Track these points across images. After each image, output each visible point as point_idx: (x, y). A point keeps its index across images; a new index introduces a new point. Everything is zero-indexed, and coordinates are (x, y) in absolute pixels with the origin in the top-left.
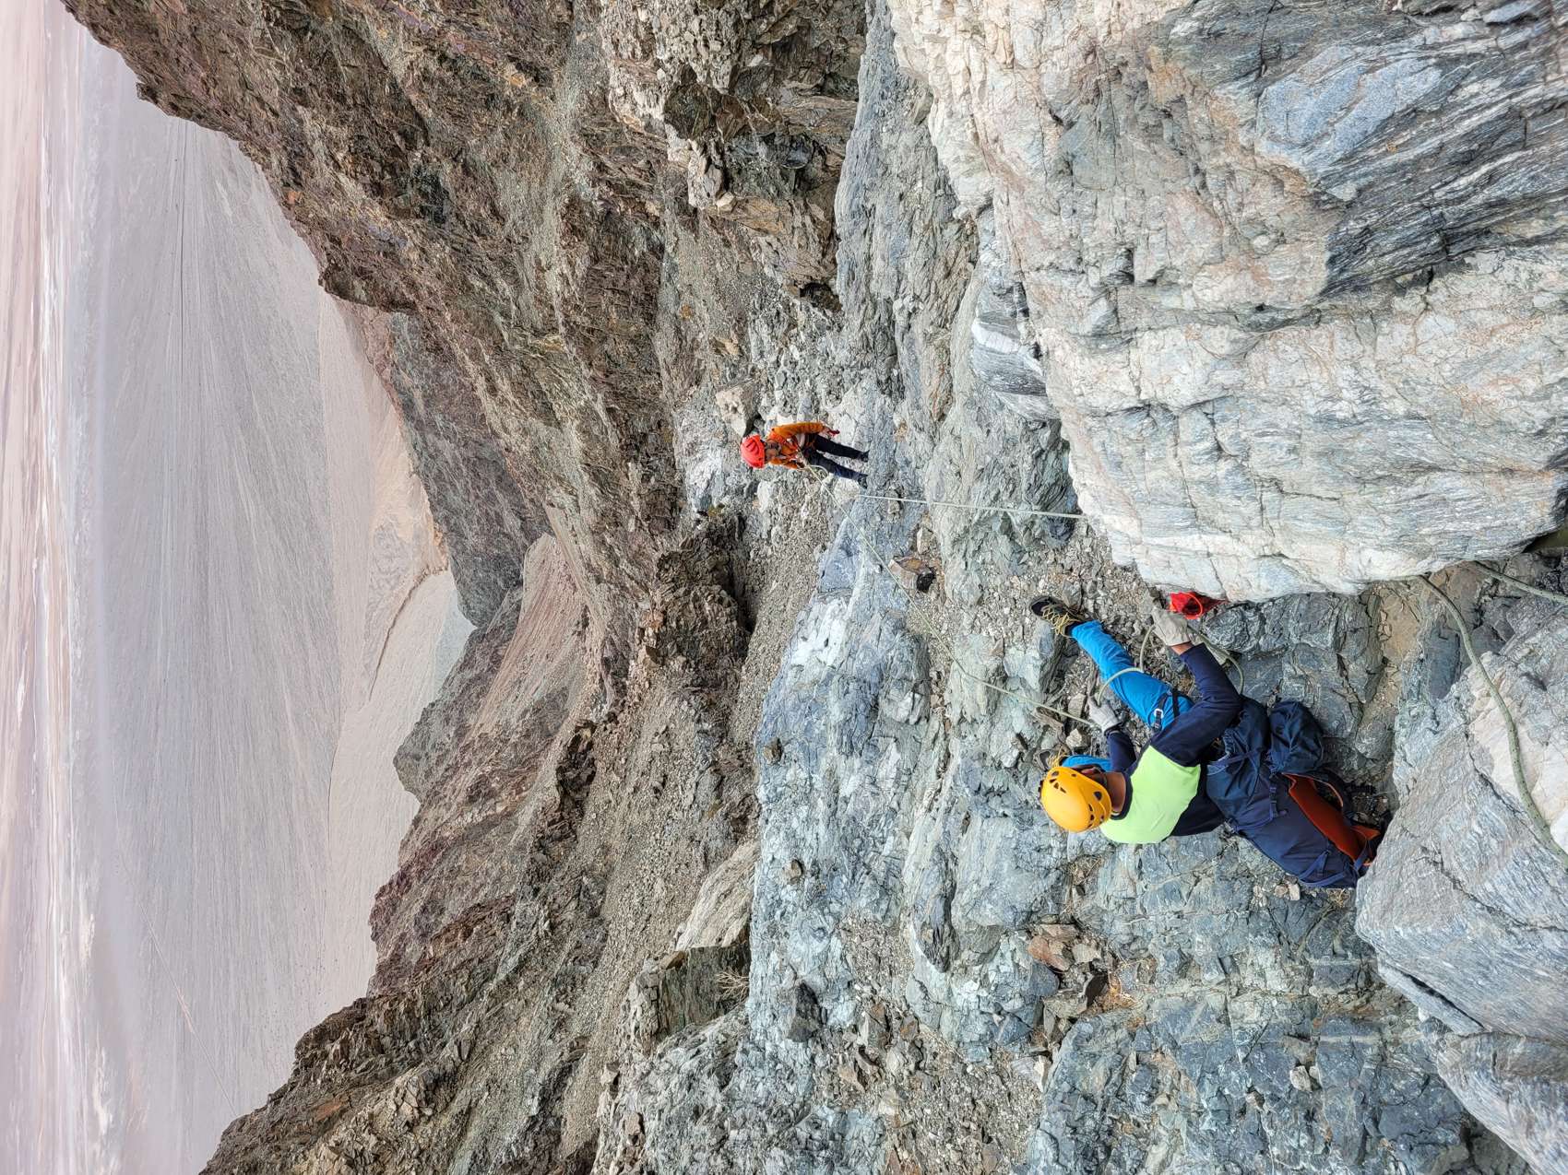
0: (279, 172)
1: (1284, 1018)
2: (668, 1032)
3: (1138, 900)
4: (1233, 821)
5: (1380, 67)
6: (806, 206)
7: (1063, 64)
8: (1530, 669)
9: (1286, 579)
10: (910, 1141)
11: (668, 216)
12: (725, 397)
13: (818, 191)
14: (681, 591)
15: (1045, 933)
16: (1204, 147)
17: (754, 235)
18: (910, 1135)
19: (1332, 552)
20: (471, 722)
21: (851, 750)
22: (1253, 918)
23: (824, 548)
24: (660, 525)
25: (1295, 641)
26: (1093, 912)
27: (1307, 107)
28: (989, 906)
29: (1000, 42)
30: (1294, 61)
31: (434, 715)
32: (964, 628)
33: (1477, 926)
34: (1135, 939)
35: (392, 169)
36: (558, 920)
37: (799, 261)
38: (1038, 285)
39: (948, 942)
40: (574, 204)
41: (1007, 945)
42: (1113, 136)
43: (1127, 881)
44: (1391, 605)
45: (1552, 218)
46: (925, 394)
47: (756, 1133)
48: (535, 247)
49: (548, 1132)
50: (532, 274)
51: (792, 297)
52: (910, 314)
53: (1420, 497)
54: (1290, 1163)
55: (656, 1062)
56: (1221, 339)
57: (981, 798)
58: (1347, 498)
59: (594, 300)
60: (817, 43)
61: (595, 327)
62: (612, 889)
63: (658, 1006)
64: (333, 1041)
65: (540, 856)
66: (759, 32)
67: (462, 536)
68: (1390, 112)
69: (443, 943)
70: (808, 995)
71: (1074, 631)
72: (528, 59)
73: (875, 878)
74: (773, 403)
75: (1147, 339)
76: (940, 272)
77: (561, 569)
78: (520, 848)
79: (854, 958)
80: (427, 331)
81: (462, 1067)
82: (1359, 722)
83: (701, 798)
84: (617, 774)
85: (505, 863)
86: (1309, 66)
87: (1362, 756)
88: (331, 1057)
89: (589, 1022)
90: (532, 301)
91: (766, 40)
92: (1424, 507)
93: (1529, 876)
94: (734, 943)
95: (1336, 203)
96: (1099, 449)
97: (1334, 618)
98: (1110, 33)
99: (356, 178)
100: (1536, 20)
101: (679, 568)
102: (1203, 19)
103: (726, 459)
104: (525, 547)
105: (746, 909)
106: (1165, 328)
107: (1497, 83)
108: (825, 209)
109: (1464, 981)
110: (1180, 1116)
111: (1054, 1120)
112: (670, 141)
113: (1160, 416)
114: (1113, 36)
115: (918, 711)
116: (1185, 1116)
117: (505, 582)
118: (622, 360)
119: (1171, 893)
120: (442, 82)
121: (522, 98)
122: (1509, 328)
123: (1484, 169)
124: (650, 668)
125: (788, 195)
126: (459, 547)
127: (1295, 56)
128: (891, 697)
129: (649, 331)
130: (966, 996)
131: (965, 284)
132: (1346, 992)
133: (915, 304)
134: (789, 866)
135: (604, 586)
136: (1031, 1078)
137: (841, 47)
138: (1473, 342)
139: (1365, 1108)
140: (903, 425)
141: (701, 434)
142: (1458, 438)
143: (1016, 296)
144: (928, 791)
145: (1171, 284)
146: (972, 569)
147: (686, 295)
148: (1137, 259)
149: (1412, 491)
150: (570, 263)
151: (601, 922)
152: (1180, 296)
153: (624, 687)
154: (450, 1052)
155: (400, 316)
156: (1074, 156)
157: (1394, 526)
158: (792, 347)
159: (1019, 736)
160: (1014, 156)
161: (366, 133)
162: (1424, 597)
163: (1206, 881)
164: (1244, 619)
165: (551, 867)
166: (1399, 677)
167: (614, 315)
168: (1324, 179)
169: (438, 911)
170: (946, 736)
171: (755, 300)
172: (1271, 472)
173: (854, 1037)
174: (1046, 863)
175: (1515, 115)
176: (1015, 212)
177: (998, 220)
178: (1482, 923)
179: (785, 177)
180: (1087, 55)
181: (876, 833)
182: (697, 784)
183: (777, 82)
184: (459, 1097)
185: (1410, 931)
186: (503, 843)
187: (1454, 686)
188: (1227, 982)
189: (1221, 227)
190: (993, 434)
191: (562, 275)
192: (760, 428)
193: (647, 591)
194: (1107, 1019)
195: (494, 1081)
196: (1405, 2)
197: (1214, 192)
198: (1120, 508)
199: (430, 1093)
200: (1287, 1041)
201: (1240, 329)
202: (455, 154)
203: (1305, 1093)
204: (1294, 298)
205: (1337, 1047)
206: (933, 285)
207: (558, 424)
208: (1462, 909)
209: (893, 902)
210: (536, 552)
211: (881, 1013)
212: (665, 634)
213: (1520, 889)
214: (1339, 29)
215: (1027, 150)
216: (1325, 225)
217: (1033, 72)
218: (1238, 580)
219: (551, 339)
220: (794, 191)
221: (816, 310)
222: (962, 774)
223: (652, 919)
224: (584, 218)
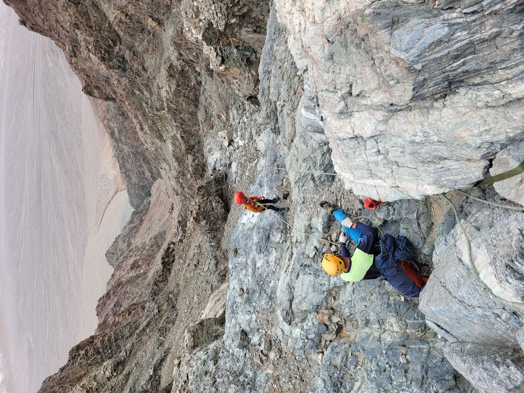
0: (68, 52)
1: (398, 340)
2: (197, 346)
3: (353, 301)
4: (383, 275)
5: (430, 26)
6: (250, 70)
7: (330, 23)
8: (475, 225)
9: (400, 195)
10: (277, 382)
11: (203, 72)
12: (221, 134)
13: (253, 65)
14: (205, 198)
15: (322, 312)
16: (374, 51)
17: (232, 79)
18: (277, 380)
19: (414, 186)
20: (133, 242)
21: (260, 252)
22: (389, 307)
23: (253, 184)
24: (199, 176)
25: (404, 217)
26: (338, 305)
27: (407, 38)
28: (304, 304)
29: (311, 15)
30: (403, 23)
31: (120, 239)
32: (298, 211)
33: (457, 307)
34: (352, 314)
35: (108, 52)
36: (161, 309)
37: (247, 89)
38: (322, 96)
39: (291, 315)
40: (171, 66)
41: (310, 316)
42: (346, 47)
43: (349, 295)
44: (435, 205)
45: (483, 77)
46: (287, 133)
47: (226, 379)
48: (157, 81)
49: (156, 381)
50: (156, 90)
51: (244, 101)
52: (282, 107)
53: (442, 168)
54: (400, 387)
55: (193, 356)
56: (380, 115)
57: (303, 268)
58: (419, 168)
59: (177, 100)
60: (254, 16)
61: (177, 108)
62: (180, 299)
63: (194, 338)
64: (82, 350)
65: (155, 287)
66: (235, 11)
67: (130, 178)
68: (433, 41)
69: (121, 317)
70: (244, 333)
71: (334, 213)
72: (156, 17)
73: (267, 294)
74: (237, 136)
75: (356, 115)
76: (292, 93)
77: (165, 190)
78: (149, 285)
79: (260, 321)
80: (120, 108)
81: (127, 359)
82: (424, 243)
83: (210, 268)
84: (182, 260)
85: (143, 290)
86: (407, 25)
87: (425, 254)
88: (81, 355)
89: (171, 343)
90: (156, 99)
91: (237, 14)
92: (443, 171)
93: (473, 290)
94: (220, 316)
95: (415, 70)
96: (341, 151)
97: (417, 209)
98: (345, 12)
99: (96, 55)
100: (479, 12)
101: (204, 191)
102: (375, 9)
103: (221, 154)
104: (152, 183)
105: (224, 305)
106: (362, 111)
107: (466, 32)
108: (255, 71)
109: (452, 324)
110: (365, 372)
111: (324, 374)
112: (204, 47)
113: (360, 140)
115: (283, 239)
116: (366, 372)
117: (145, 194)
118: (186, 120)
119: (363, 299)
120: (126, 23)
121: (154, 30)
122: (469, 113)
123: (462, 60)
124: (194, 224)
125: (243, 66)
126: (129, 182)
127: (403, 21)
128: (273, 234)
129: (196, 110)
130: (296, 333)
131: (301, 97)
132: (418, 331)
133: (284, 103)
134: (239, 290)
135: (179, 196)
136: (317, 360)
137: (262, 17)
138: (458, 117)
139: (423, 369)
140: (280, 143)
141: (213, 146)
142: (454, 149)
143: (315, 100)
144: (286, 265)
145: (364, 96)
146: (301, 191)
147: (209, 99)
148: (353, 88)
149: (439, 166)
150: (169, 86)
151: (176, 310)
152: (367, 100)
153: (185, 230)
154: (123, 354)
155: (110, 103)
156: (334, 53)
157: (434, 177)
158: (244, 118)
159: (315, 247)
160: (315, 53)
161: (99, 40)
162: (445, 202)
163: (374, 295)
164: (388, 209)
165: (159, 291)
166: (437, 229)
167: (184, 105)
168: (412, 62)
169: (120, 306)
170: (292, 248)
171: (232, 101)
172: (395, 159)
173: (259, 347)
174: (323, 289)
175: (471, 43)
176: (315, 72)
177: (309, 74)
178: (458, 306)
179: (243, 60)
180: (338, 20)
181: (268, 279)
182: (209, 263)
183: (240, 28)
184: (126, 369)
185: (435, 308)
186: (143, 283)
187: (452, 230)
188: (380, 328)
189: (379, 77)
190: (309, 147)
191: (166, 90)
192: (233, 144)
193: (194, 198)
194: (342, 341)
195: (138, 363)
196: (438, 5)
197: (377, 66)
198: (347, 171)
199: (116, 368)
200: (399, 347)
201: (386, 112)
202: (131, 48)
203: (404, 364)
204: (402, 101)
205: (415, 349)
206: (290, 97)
207: (164, 141)
208: (452, 301)
209: (273, 302)
210: (156, 184)
211: (268, 339)
212: (199, 213)
213: (470, 295)
214: (417, 13)
215: (319, 51)
216: (412, 77)
217: (321, 25)
218: (384, 194)
219: (162, 112)
220: (246, 65)
221: (252, 105)
222: (296, 259)
223: (193, 309)
224: (175, 71)
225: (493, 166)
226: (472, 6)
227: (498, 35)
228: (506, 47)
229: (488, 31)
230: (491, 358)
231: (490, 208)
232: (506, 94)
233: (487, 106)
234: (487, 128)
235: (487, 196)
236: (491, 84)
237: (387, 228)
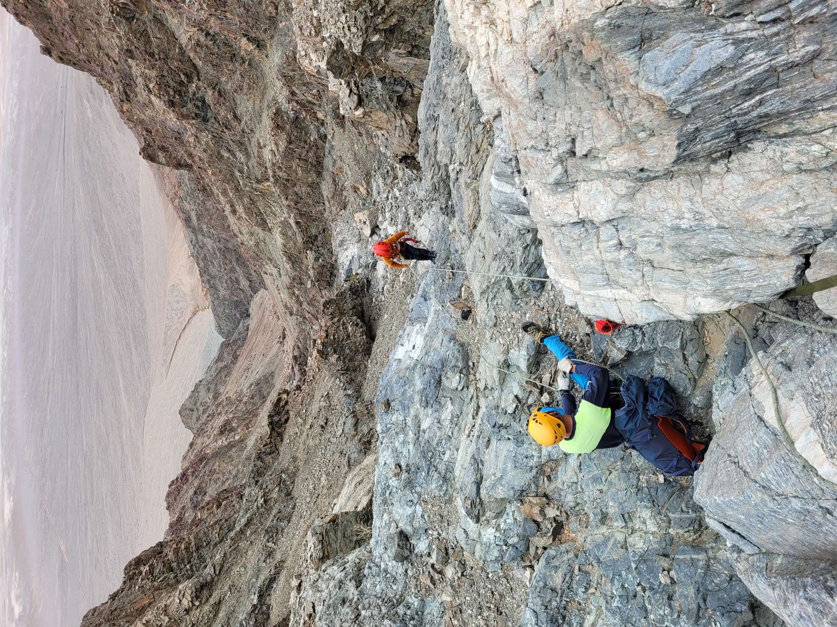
0: (118, 94)
1: (656, 546)
2: (328, 558)
3: (579, 483)
4: (629, 441)
5: (703, 44)
6: (403, 115)
7: (538, 41)
8: (783, 360)
9: (656, 313)
10: (459, 615)
11: (329, 120)
12: (359, 216)
13: (409, 107)
14: (336, 319)
15: (530, 502)
16: (612, 85)
17: (375, 130)
18: (459, 612)
19: (679, 299)
20: (222, 391)
21: (427, 404)
22: (640, 492)
23: (412, 296)
24: (325, 284)
25: (661, 345)
26: (556, 490)
27: (666, 65)
28: (501, 488)
29: (505, 29)
30: (659, 40)
31: (201, 387)
32: (487, 339)
33: (757, 496)
34: (578, 504)
35: (179, 93)
36: (269, 497)
37: (399, 144)
38: (526, 157)
39: (479, 507)
40: (278, 112)
41: (510, 508)
42: (564, 79)
43: (573, 473)
44: (710, 327)
45: (793, 124)
46: (466, 215)
47: (376, 612)
48: (257, 135)
49: (263, 613)
50: (255, 150)
51: (395, 163)
52: (458, 172)
53: (726, 269)
54: (660, 623)
55: (322, 574)
56: (621, 186)
57: (496, 430)
58: (687, 270)
59: (289, 164)
60: (408, 29)
61: (289, 178)
62: (298, 481)
63: (323, 544)
64: (145, 565)
65: (259, 463)
66: (377, 23)
67: (217, 290)
68: (708, 68)
69: (205, 511)
70: (404, 537)
71: (545, 340)
72: (254, 35)
73: (440, 473)
74: (385, 219)
75: (582, 186)
76: (474, 150)
77: (271, 308)
78: (248, 459)
79: (429, 516)
80: (199, 180)
81: (216, 578)
82: (694, 388)
83: (346, 431)
84: (301, 418)
85: (240, 467)
86: (666, 43)
87: (696, 406)
88: (144, 574)
89: (285, 553)
90: (256, 164)
91: (381, 27)
92: (727, 275)
93: (784, 469)
94: (364, 509)
95: (681, 115)
96: (558, 244)
97: (681, 334)
98: (562, 25)
99: (160, 98)
100: (783, 20)
101: (334, 307)
102: (611, 18)
103: (360, 249)
104: (251, 296)
105: (370, 491)
106: (592, 180)
107: (763, 53)
108: (413, 117)
109: (751, 525)
110: (602, 599)
111: (535, 602)
112: (329, 80)
113: (590, 227)
114: (564, 26)
115: (462, 383)
116: (604, 599)
117: (241, 315)
118: (304, 196)
119: (596, 480)
120: (207, 46)
121: (251, 56)
122: (770, 181)
123: (757, 98)
124: (319, 361)
125: (393, 109)
126: (215, 296)
127: (659, 38)
128: (448, 376)
129: (319, 180)
130: (488, 536)
131: (487, 156)
132: (688, 531)
133: (460, 167)
134: (394, 467)
135: (294, 317)
136: (523, 580)
137: (421, 31)
138: (752, 188)
139: (699, 593)
140: (454, 231)
141: (347, 236)
142: (745, 239)
143: (514, 163)
144: (468, 426)
145: (595, 157)
146: (491, 307)
147: (339, 162)
148: (577, 144)
149: (721, 266)
150: (276, 144)
151: (292, 498)
152: (600, 163)
153: (305, 371)
154: (209, 570)
155: (184, 172)
156: (544, 90)
157: (712, 285)
158: (395, 190)
159: (516, 397)
160: (513, 89)
161: (165, 73)
162: (727, 322)
163: (615, 473)
164: (634, 334)
165: (265, 469)
166: (715, 364)
167: (300, 172)
168: (674, 102)
169: (203, 494)
170: (477, 396)
171: (375, 165)
172: (648, 256)
173: (428, 559)
174: (530, 464)
175: (773, 70)
176: (513, 119)
177: (504, 123)
178: (759, 494)
179: (391, 100)
180: (551, 36)
181: (440, 449)
182: (344, 423)
183: (387, 49)
184: (214, 595)
185: (722, 499)
186: (239, 456)
187: (743, 369)
188: (626, 527)
189: (621, 127)
190: (502, 236)
191: (272, 150)
192: (378, 232)
193: (317, 320)
194: (563, 548)
195: (233, 586)
196: (715, 11)
197: (617, 109)
198: (569, 275)
199: (198, 593)
200: (658, 558)
201: (631, 181)
202: (214, 85)
203: (666, 585)
204: (659, 164)
205: (684, 560)
206: (470, 157)
207: (270, 230)
208: (749, 487)
209: (449, 486)
210: (257, 299)
211: (443, 546)
212: (327, 343)
213: (779, 476)
214: (682, 24)
215: (519, 86)
216: (675, 126)
217: (522, 45)
218: (631, 313)
219: (265, 185)
220: (396, 107)
221: (408, 170)
222: (486, 417)
223: (320, 496)
224: (284, 120)
225: (812, 265)
226: (772, 10)
227: (816, 55)
228: (830, 74)
229: (799, 50)
230: (819, 581)
231: (806, 332)
232: (832, 151)
233: (800, 169)
234: (800, 204)
235: (801, 313)
236: (805, 134)
237: (632, 363)
